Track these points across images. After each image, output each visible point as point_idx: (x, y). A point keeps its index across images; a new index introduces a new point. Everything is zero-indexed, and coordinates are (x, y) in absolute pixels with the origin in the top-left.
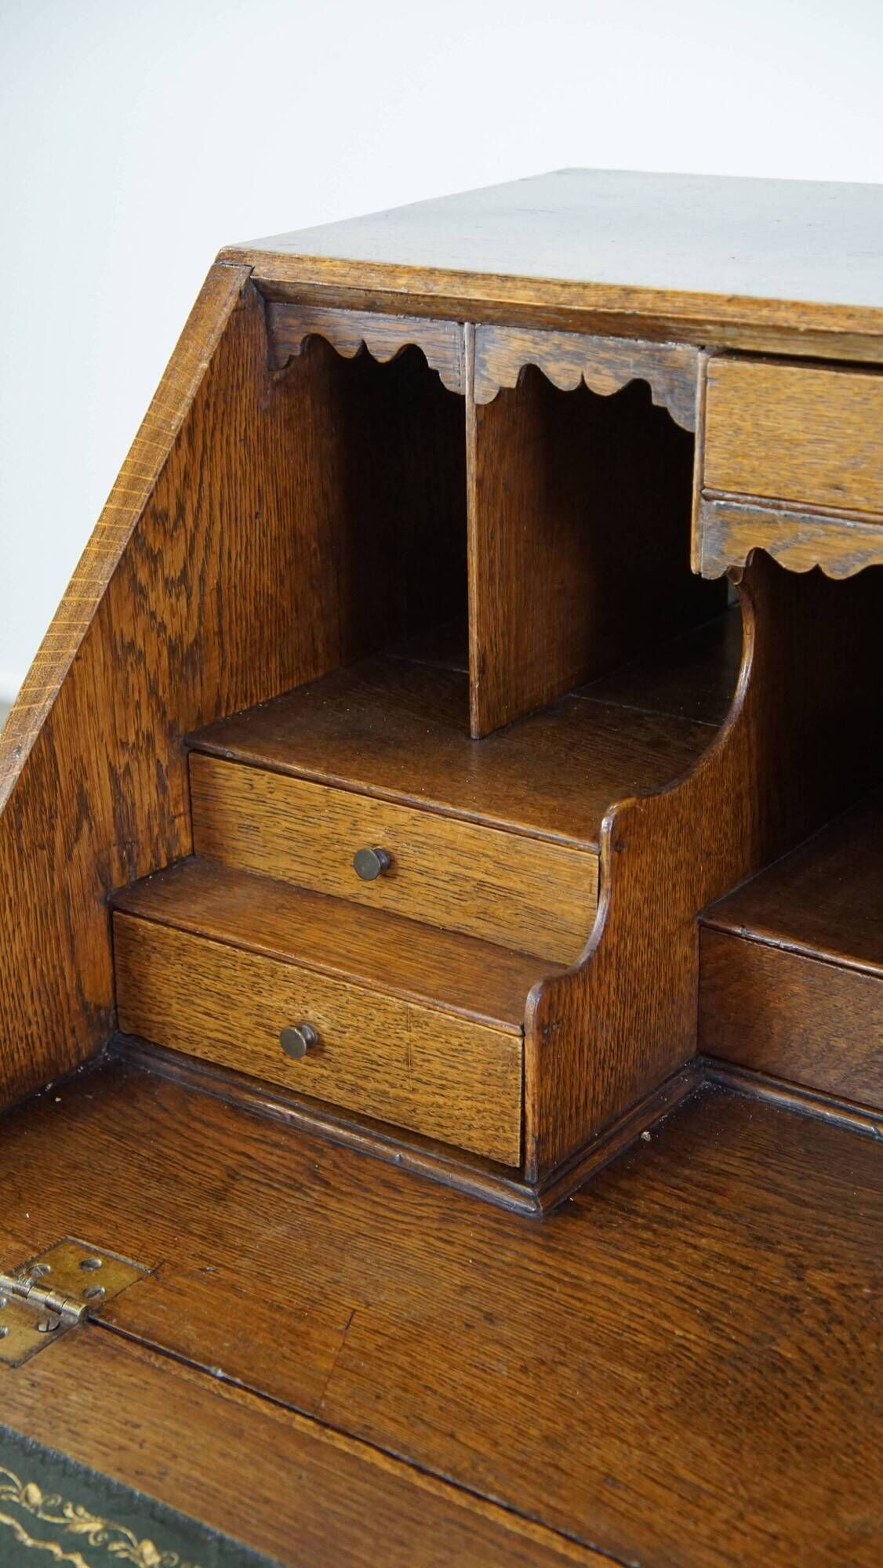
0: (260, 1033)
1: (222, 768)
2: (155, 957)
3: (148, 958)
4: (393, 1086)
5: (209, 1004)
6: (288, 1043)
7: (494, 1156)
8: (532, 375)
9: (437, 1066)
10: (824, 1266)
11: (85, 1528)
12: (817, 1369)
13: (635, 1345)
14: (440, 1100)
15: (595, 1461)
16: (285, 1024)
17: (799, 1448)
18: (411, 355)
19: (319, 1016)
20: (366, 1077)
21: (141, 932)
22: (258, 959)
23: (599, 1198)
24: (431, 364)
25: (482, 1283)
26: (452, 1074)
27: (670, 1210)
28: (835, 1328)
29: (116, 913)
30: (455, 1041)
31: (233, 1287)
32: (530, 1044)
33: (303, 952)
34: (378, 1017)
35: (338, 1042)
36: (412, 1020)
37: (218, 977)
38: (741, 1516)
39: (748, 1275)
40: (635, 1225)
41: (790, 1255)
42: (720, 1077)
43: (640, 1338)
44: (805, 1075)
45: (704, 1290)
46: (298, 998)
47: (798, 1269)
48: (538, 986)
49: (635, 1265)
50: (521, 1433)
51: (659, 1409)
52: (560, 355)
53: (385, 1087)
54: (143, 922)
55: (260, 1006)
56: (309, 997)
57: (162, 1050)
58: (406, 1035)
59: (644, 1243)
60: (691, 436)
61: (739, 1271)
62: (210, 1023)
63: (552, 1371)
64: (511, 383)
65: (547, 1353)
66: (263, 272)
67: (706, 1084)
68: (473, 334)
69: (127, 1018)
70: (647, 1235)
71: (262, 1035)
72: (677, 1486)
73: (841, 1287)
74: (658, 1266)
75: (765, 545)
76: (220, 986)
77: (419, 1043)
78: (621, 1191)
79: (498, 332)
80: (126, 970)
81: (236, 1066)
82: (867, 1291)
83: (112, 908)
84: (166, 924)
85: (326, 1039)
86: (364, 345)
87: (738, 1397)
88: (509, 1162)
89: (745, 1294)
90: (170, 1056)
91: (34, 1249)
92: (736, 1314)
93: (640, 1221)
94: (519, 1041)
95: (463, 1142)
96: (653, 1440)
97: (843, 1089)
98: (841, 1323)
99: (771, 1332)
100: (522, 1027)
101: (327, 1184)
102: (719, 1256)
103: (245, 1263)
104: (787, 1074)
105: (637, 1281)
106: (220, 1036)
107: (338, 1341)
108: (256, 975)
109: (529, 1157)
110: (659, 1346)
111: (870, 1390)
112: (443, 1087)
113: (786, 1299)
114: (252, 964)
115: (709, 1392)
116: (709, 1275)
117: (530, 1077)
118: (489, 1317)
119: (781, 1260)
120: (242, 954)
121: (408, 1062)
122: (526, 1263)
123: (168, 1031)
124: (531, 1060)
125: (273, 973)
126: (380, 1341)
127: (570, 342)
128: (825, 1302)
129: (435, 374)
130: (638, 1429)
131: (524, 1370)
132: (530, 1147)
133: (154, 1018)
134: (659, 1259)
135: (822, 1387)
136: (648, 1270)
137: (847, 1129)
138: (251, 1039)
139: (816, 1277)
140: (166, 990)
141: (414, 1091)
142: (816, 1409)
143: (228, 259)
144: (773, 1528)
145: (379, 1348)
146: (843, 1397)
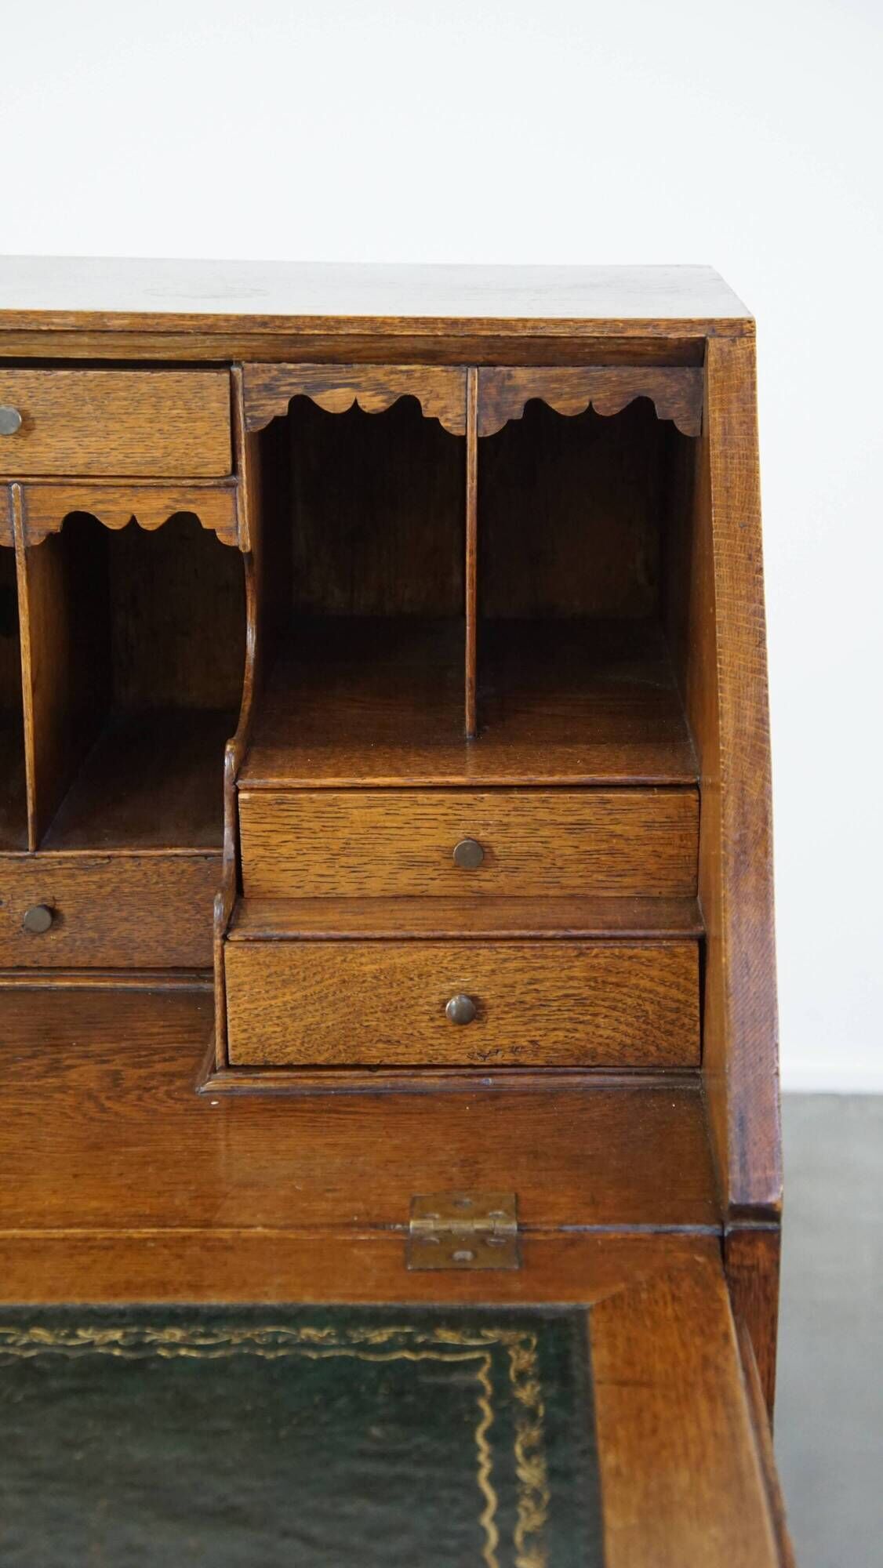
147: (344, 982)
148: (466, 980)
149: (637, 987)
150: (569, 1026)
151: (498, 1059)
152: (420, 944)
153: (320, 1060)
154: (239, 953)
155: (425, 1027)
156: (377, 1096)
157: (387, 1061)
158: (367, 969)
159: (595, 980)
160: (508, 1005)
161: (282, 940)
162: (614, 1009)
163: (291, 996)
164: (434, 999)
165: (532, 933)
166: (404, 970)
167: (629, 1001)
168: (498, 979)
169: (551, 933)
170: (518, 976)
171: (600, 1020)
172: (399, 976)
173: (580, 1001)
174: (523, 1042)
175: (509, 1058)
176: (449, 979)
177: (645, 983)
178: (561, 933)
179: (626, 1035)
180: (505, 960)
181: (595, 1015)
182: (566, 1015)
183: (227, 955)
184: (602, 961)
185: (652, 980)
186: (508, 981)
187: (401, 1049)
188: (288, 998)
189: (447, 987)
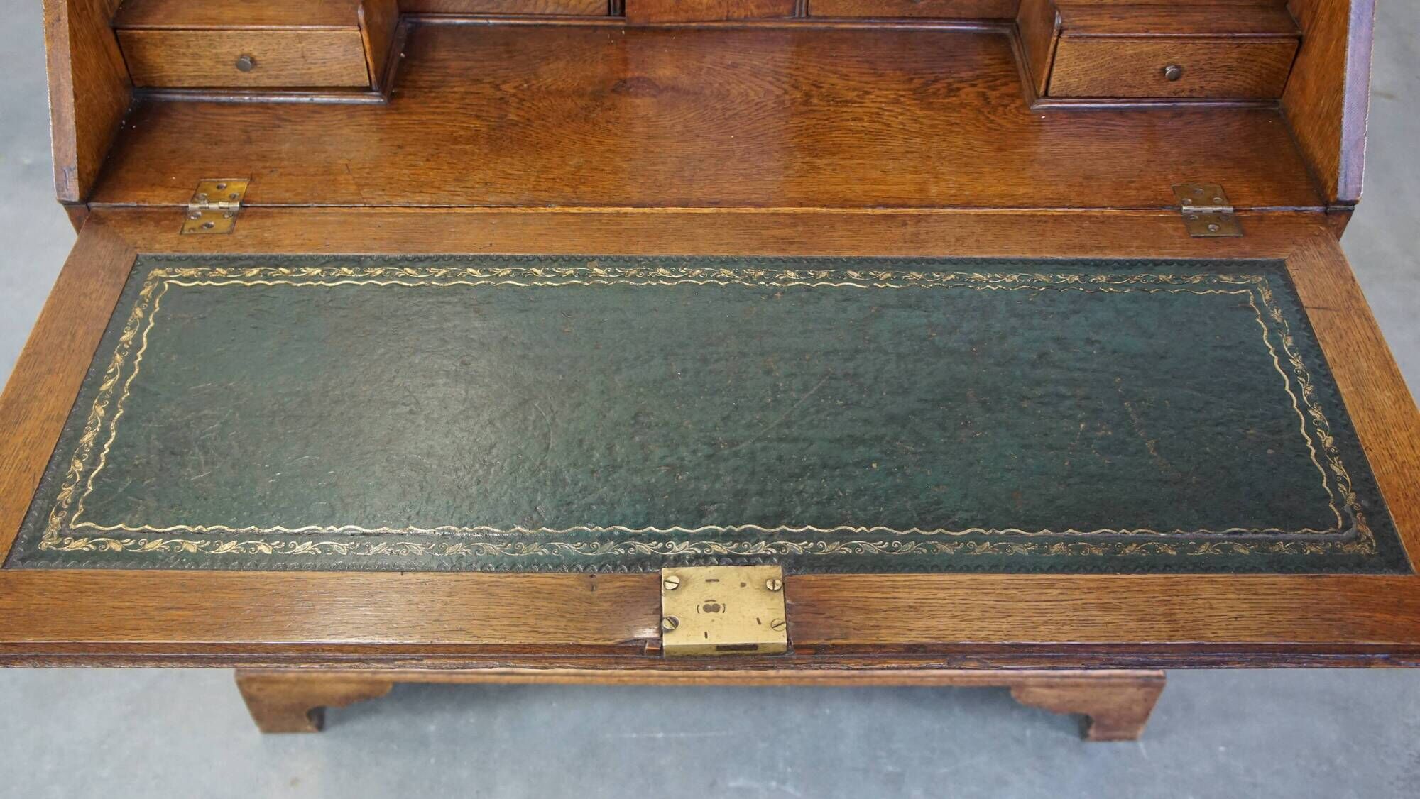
0: (220, 67)
2: (148, 47)
3: (144, 48)
4: (298, 69)
5: (188, 61)
6: (241, 66)
7: (356, 85)
9: (319, 55)
10: (504, 82)
11: (315, 273)
12: (528, 120)
13: (461, 136)
14: (324, 69)
15: (478, 180)
16: (233, 58)
17: (541, 148)
19: (252, 48)
20: (282, 70)
21: (136, 36)
22: (211, 32)
23: (404, 87)
25: (386, 136)
26: (328, 56)
27: (434, 82)
28: (524, 103)
29: (118, 31)
30: (326, 42)
31: (290, 174)
32: (365, 33)
33: (233, 23)
34: (283, 42)
35: (264, 58)
36: (301, 38)
37: (189, 47)
38: (539, 177)
39: (481, 95)
40: (426, 93)
41: (490, 83)
42: (414, 20)
43: (460, 133)
44: (451, 8)
45: (469, 107)
46: (237, 44)
47: (497, 87)
48: (360, 6)
49: (437, 107)
50: (445, 181)
51: (486, 154)
53: (294, 71)
54: (134, 31)
55: (216, 54)
56: (243, 43)
57: (165, 89)
58: (299, 45)
59: (434, 98)
61: (477, 96)
62: (190, 69)
63: (438, 157)
65: (431, 151)
67: (409, 25)
69: (138, 79)
70: (433, 94)
71: (221, 67)
72: (511, 177)
73: (515, 88)
74: (446, 105)
76: (191, 51)
77: (308, 47)
78: (411, 81)
80: (132, 57)
81: (208, 85)
82: (525, 85)
83: (114, 30)
84: (151, 29)
85: (257, 59)
87: (509, 140)
88: (364, 85)
89: (485, 103)
90: (169, 90)
91: (192, 189)
92: (487, 111)
93: (426, 90)
94: (358, 33)
95: (341, 84)
96: (492, 165)
97: (470, 9)
98: (524, 100)
99: (504, 113)
100: (359, 26)
101: (290, 121)
102: (467, 93)
103: (286, 163)
104: (443, 11)
105: (443, 113)
106: (196, 73)
107: (351, 177)
108: (210, 40)
109: (373, 80)
110: (469, 133)
111: (550, 120)
112: (324, 63)
113: (500, 99)
114: (207, 36)
115: (498, 141)
116: (467, 101)
117: (367, 46)
118: (400, 147)
119: (488, 86)
120: (200, 32)
121: (303, 57)
122: (395, 122)
123: (166, 79)
124: (366, 39)
125: (220, 37)
126: (367, 170)
128: (514, 95)
130: (484, 164)
131: (428, 160)
132: (373, 75)
133: (154, 75)
134: (444, 102)
135: (535, 125)
136: (443, 107)
137: (475, 25)
138: (215, 70)
139: (505, 87)
140: (158, 60)
141: (309, 69)
142: (538, 133)
144: (552, 176)
145: (368, 173)
146: (543, 126)
147: (1115, 58)
148: (1175, 58)
149: (1261, 62)
150: (1221, 79)
151: (1182, 94)
152: (1158, 41)
153: (1094, 94)
154: (1065, 44)
155: (1150, 80)
156: (1121, 112)
157: (1127, 95)
158: (1128, 53)
159: (1241, 58)
160: (1195, 70)
161: (1088, 37)
162: (1246, 72)
163: (1087, 64)
164: (1158, 67)
165: (1215, 35)
166: (1147, 54)
167: (1255, 68)
168: (1193, 58)
169: (1225, 35)
170: (1204, 57)
171: (1238, 77)
172: (1144, 57)
173: (1230, 68)
174: (1197, 87)
175: (1187, 94)
176: (1169, 58)
177: (1266, 60)
178: (1230, 35)
179: (1249, 84)
180: (1199, 49)
181: (1236, 75)
182: (1221, 75)
183: (1060, 45)
184: (1247, 50)
185: (1270, 58)
186: (1198, 59)
187: (1136, 90)
188: (1085, 66)
189: (1166, 61)
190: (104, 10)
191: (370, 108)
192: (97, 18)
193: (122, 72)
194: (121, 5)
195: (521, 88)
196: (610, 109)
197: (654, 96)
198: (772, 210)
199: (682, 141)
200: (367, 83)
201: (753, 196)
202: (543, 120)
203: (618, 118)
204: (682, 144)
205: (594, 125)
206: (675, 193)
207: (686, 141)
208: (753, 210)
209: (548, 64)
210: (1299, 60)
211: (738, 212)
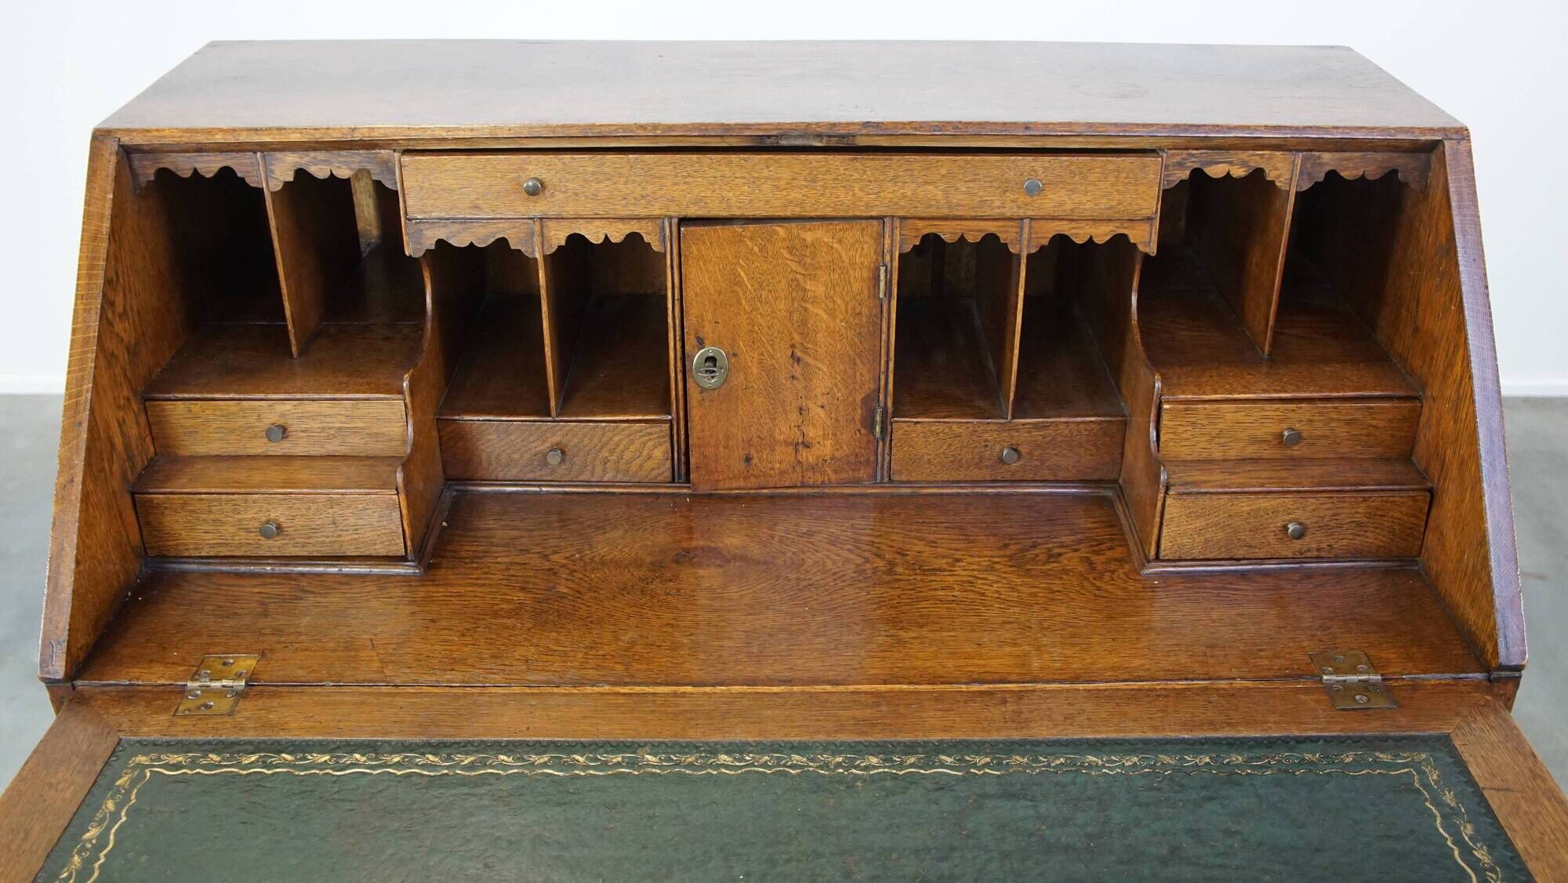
0: (243, 533)
1: (169, 405)
2: (167, 512)
3: (163, 513)
4: (327, 537)
5: (206, 527)
6: (265, 533)
7: (390, 554)
8: (301, 173)
9: (352, 521)
10: (555, 553)
11: (323, 760)
12: (578, 592)
13: (502, 609)
14: (355, 536)
15: (518, 657)
16: (257, 525)
17: (591, 622)
18: (226, 173)
19: (279, 514)
20: (311, 537)
21: (155, 501)
22: (236, 496)
23: (443, 557)
24: (239, 175)
25: (418, 609)
26: (361, 522)
27: (477, 552)
28: (575, 574)
29: (137, 496)
30: (361, 506)
31: (306, 650)
32: (402, 497)
33: (260, 486)
34: (313, 507)
35: (291, 525)
36: (332, 503)
37: (210, 512)
38: (586, 654)
39: (526, 566)
40: (466, 563)
41: (539, 553)
42: (461, 488)
43: (502, 606)
44: (501, 476)
45: (514, 578)
46: (264, 510)
47: (546, 557)
48: (399, 469)
49: (478, 579)
50: (481, 658)
51: (529, 629)
52: (315, 162)
53: (323, 539)
54: (156, 496)
55: (240, 520)
56: (270, 507)
57: (179, 558)
58: (331, 511)
59: (476, 569)
60: (397, 191)
61: (523, 566)
62: (210, 536)
63: (475, 632)
64: (291, 179)
65: (467, 626)
66: (126, 140)
67: (455, 493)
68: (264, 157)
69: (152, 548)
70: (475, 565)
71: (244, 534)
72: (556, 653)
73: (567, 558)
74: (488, 576)
75: (443, 237)
76: (212, 516)
77: (340, 512)
78: (450, 551)
79: (278, 155)
80: (148, 524)
81: (228, 554)
82: (577, 556)
83: (133, 494)
84: (172, 493)
85: (284, 525)
86: (195, 170)
87: (556, 614)
88: (399, 554)
89: (531, 574)
90: (183, 560)
91: (193, 666)
92: (535, 584)
93: (467, 561)
94: (396, 497)
95: (374, 553)
96: (535, 641)
97: (520, 476)
98: (576, 571)
99: (551, 585)
100: (397, 489)
101: (314, 593)
102: (511, 563)
103: (303, 638)
104: (493, 477)
105: (484, 585)
106: (215, 541)
107: (374, 653)
108: (234, 505)
109: (409, 549)
110: (512, 606)
111: (603, 592)
112: (356, 530)
113: (549, 570)
114: (233, 500)
115: (544, 616)
116: (512, 572)
117: (404, 511)
118: (433, 621)
119: (536, 556)
120: (224, 496)
121: (335, 524)
122: (431, 594)
123: (182, 548)
124: (403, 504)
125: (246, 501)
126: (394, 646)
127: (321, 155)
128: (564, 566)
129: (243, 179)
130: (526, 639)
131: (463, 635)
132: (409, 544)
133: (169, 543)
134: (486, 573)
135: (585, 597)
136: (485, 579)
137: (526, 493)
138: (237, 538)
139: (554, 557)
140: (176, 527)
141: (339, 536)
142: (589, 606)
143: (100, 137)
144: (601, 653)
145: (395, 649)
146: (596, 599)
147: (1230, 516)
148: (1298, 514)
149: (1392, 517)
150: (1351, 537)
151: (1308, 554)
152: (1277, 496)
153: (1211, 556)
154: (1174, 501)
155: (1271, 539)
156: (1243, 575)
157: (1247, 556)
158: (1244, 509)
159: (1370, 514)
160: (1320, 527)
161: (1198, 493)
162: (1377, 528)
163: (1200, 523)
164: (1279, 524)
165: (1338, 488)
166: (1265, 509)
167: (1386, 524)
168: (1316, 513)
169: (1348, 488)
170: (1328, 512)
171: (1368, 534)
172: (1262, 513)
173: (1359, 524)
174: (1324, 545)
175: (1315, 553)
176: (1289, 514)
177: (1397, 515)
178: (1354, 488)
179: (1382, 541)
180: (1322, 504)
181: (1366, 531)
182: (1350, 531)
183: (1168, 502)
184: (1376, 504)
185: (1401, 512)
186: (1321, 515)
187: (1257, 550)
188: (1198, 524)
189: (1287, 518)
190: (124, 474)
191: (405, 578)
192: (116, 483)
193: (135, 538)
194: (143, 470)
195: (574, 558)
196: (671, 580)
197: (720, 566)
198: (851, 688)
199: (750, 614)
200: (402, 552)
201: (830, 673)
202: (595, 592)
203: (679, 590)
204: (750, 617)
205: (652, 597)
206: (740, 670)
207: (754, 614)
208: (829, 688)
209: (605, 533)
210: (1433, 512)
211: (812, 690)
